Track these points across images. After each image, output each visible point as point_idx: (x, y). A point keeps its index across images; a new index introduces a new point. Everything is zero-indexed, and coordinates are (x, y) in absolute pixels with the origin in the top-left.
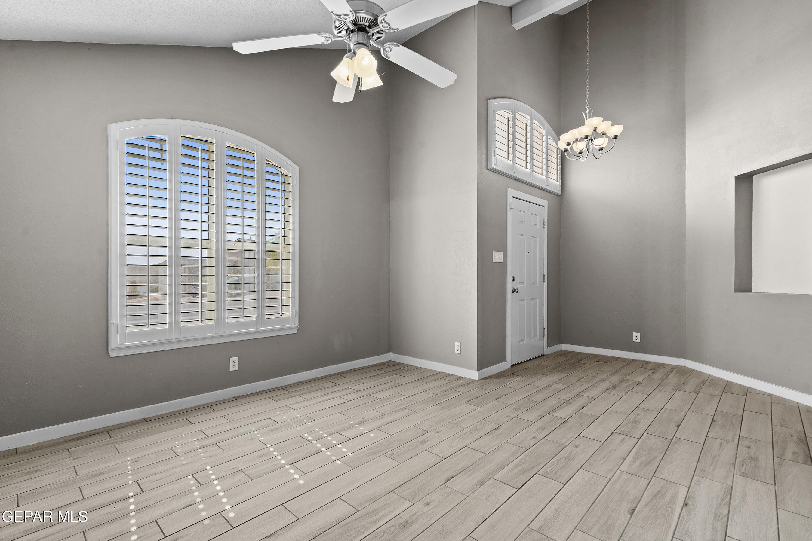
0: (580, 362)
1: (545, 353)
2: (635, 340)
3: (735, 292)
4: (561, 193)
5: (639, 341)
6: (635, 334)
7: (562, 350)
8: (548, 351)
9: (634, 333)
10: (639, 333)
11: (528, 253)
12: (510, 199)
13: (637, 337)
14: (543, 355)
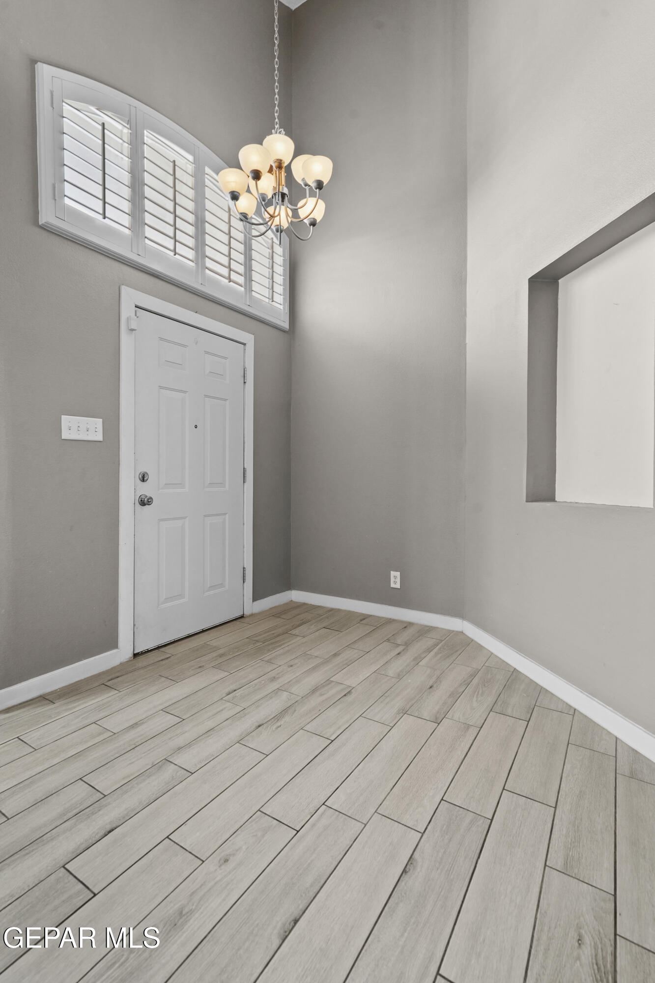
0: (290, 632)
1: (245, 613)
2: (393, 585)
3: (527, 501)
4: (288, 327)
5: (398, 586)
6: (393, 573)
7: (292, 601)
8: (252, 607)
9: (391, 572)
10: (399, 573)
11: (196, 427)
12: (127, 310)
13: (395, 580)
14: (242, 617)
